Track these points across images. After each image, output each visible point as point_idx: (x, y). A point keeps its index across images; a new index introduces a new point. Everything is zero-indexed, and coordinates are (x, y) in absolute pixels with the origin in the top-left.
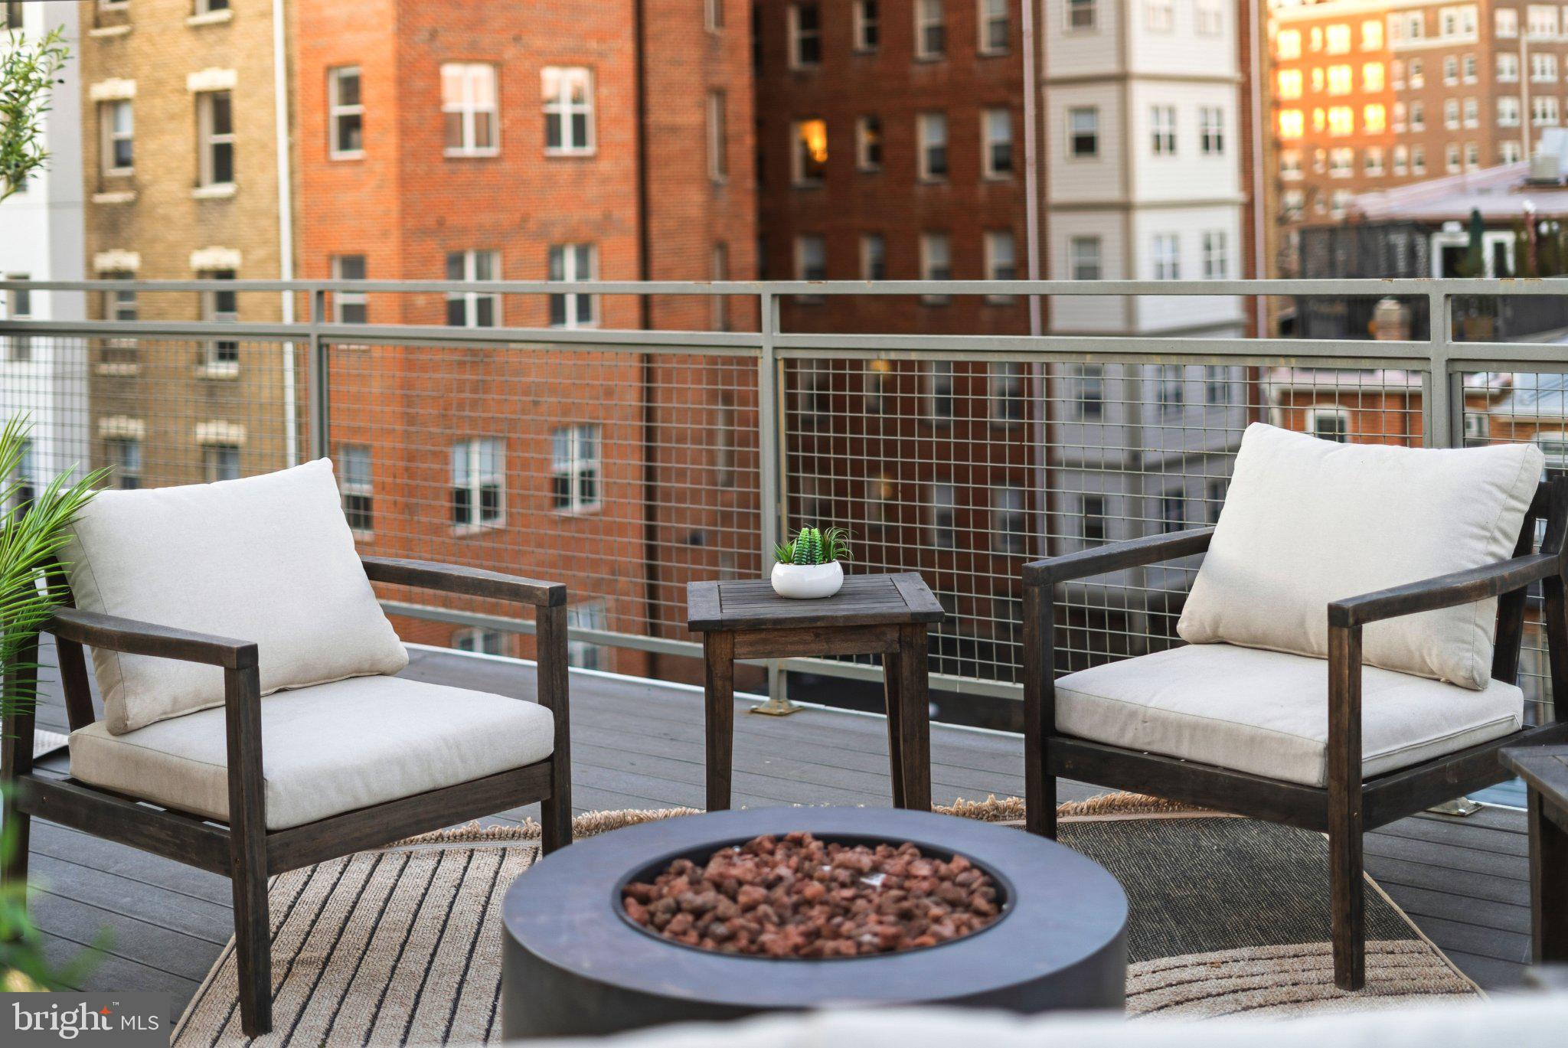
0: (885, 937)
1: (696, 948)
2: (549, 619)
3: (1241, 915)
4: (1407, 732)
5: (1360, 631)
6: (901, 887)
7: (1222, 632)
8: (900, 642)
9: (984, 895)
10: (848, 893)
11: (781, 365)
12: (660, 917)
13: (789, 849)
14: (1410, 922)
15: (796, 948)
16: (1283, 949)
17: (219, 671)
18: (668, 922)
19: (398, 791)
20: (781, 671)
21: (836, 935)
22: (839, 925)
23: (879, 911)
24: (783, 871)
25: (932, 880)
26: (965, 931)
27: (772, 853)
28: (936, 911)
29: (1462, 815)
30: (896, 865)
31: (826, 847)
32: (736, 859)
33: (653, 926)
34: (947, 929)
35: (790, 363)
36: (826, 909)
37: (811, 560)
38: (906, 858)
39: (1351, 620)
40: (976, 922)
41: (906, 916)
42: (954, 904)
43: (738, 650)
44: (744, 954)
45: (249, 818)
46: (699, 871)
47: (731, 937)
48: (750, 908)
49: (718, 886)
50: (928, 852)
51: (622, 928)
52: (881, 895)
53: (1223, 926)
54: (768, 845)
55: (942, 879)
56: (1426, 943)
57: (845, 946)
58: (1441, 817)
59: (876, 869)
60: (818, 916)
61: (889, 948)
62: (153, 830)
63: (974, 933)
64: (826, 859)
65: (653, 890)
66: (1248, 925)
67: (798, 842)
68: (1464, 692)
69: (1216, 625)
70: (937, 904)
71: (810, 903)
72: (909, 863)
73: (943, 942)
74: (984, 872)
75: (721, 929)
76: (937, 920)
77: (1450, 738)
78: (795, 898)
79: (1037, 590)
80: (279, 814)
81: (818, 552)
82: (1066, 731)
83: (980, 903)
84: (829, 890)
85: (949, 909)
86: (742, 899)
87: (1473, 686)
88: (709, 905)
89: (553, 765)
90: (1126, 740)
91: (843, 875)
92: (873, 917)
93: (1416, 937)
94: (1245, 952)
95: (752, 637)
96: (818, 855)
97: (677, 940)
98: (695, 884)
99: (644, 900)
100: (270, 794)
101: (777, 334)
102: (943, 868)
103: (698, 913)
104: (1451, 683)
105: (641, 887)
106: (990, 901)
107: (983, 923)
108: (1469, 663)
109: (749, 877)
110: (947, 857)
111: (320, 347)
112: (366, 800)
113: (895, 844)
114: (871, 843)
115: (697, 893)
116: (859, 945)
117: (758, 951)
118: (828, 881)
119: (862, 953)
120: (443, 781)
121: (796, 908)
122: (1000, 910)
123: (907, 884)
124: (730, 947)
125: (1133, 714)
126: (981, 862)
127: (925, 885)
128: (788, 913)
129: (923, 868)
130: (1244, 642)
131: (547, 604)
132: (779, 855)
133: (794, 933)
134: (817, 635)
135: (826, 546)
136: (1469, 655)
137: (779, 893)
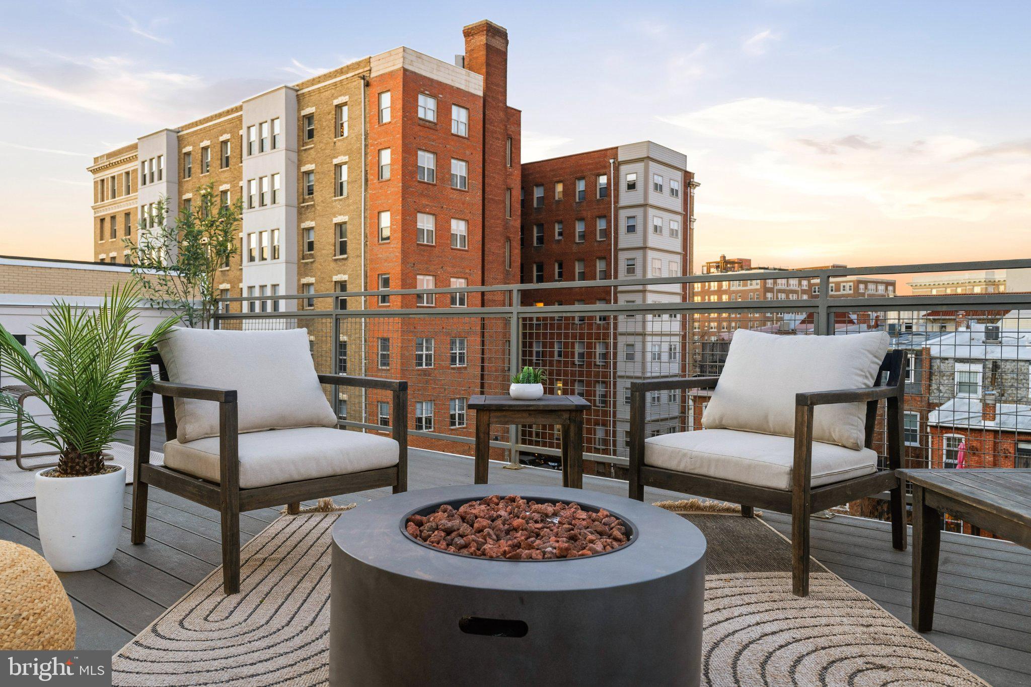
0: (560, 549)
1: (445, 551)
2: (398, 397)
3: (734, 557)
4: (828, 467)
5: (813, 408)
6: (570, 524)
7: (724, 422)
8: (569, 419)
9: (619, 530)
10: (539, 525)
11: (520, 320)
12: (425, 533)
13: (507, 503)
14: (820, 564)
15: (505, 553)
16: (759, 574)
17: (216, 404)
18: (430, 536)
19: (314, 473)
20: (516, 451)
21: (530, 547)
22: (533, 542)
23: (557, 535)
24: (502, 513)
25: (588, 520)
26: (609, 548)
27: (497, 504)
28: (590, 537)
29: (828, 518)
30: (567, 513)
31: (528, 503)
32: (476, 506)
33: (421, 538)
34: (599, 547)
35: (524, 319)
36: (525, 532)
37: (529, 382)
38: (573, 510)
39: (809, 403)
40: (615, 544)
41: (573, 538)
42: (601, 534)
43: (492, 420)
44: (473, 555)
45: (229, 481)
46: (454, 512)
47: (466, 546)
48: (480, 531)
49: (463, 519)
50: (585, 508)
51: (401, 537)
52: (558, 528)
53: (726, 562)
54: (495, 500)
55: (594, 521)
56: (831, 574)
57: (535, 553)
58: (817, 519)
59: (555, 514)
60: (520, 536)
61: (563, 556)
62: (190, 488)
63: (614, 550)
64: (527, 509)
65: (424, 519)
66: (739, 562)
67: (513, 500)
68: (852, 451)
69: (721, 419)
70: (592, 533)
71: (516, 530)
72: (574, 512)
73: (596, 554)
74: (617, 518)
75: (460, 541)
76: (592, 541)
77: (846, 472)
78: (506, 527)
79: (638, 393)
80: (247, 479)
81: (532, 378)
82: (650, 464)
83: (617, 533)
84: (527, 523)
85: (599, 537)
86: (476, 525)
87: (856, 448)
88: (455, 528)
89: (398, 469)
90: (681, 468)
91: (537, 516)
92: (553, 538)
93: (826, 572)
94: (741, 575)
95: (499, 414)
96: (523, 506)
97: (434, 546)
98: (451, 517)
99: (420, 524)
100: (241, 469)
101: (519, 307)
102: (594, 515)
103: (448, 532)
104: (844, 447)
105: (418, 517)
106: (623, 534)
107: (619, 545)
108: (855, 435)
109: (482, 514)
110: (596, 510)
111: (337, 319)
112: (296, 477)
113: (567, 503)
114: (554, 502)
115: (450, 521)
116: (544, 553)
117: (480, 555)
118: (527, 520)
119: (545, 558)
120: (339, 471)
121: (507, 532)
122: (628, 539)
123: (573, 522)
124: (465, 551)
125: (685, 455)
126: (615, 513)
127: (584, 523)
128: (503, 534)
129: (583, 515)
130: (735, 427)
131: (398, 390)
132: (501, 505)
133: (504, 545)
134: (530, 414)
135: (536, 376)
136: (855, 431)
137: (499, 522)
